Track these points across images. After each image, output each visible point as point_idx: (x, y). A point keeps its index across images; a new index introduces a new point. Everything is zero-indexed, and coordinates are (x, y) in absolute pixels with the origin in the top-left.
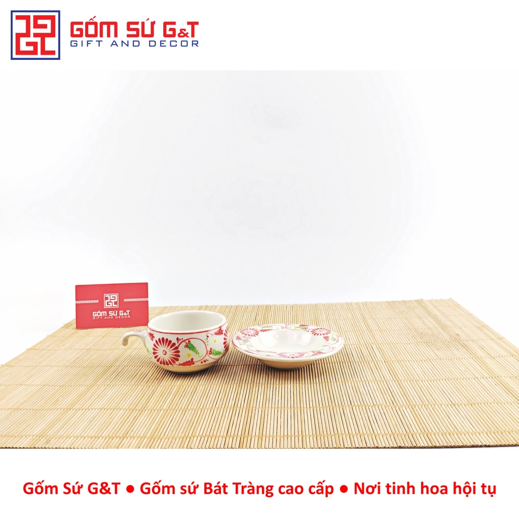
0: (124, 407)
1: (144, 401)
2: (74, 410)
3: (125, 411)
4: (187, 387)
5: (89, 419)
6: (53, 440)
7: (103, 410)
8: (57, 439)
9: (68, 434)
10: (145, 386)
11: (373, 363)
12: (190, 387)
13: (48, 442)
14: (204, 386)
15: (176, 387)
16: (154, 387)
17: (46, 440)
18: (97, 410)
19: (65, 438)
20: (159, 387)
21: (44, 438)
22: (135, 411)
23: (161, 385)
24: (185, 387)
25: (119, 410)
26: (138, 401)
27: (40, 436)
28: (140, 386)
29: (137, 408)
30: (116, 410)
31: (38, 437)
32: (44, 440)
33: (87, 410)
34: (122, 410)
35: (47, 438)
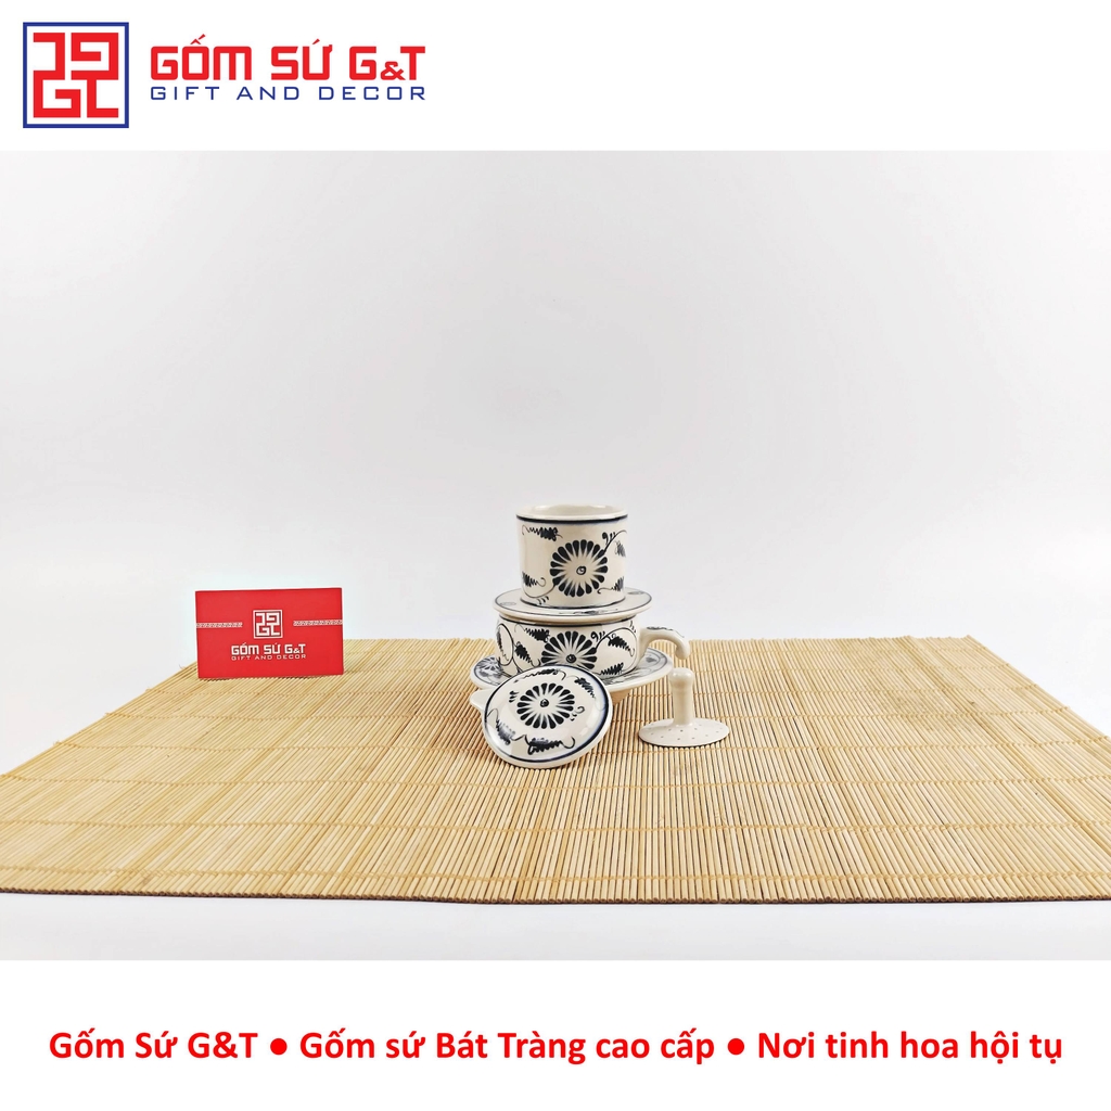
0: (295, 821)
1: (332, 809)
2: (198, 827)
3: (296, 826)
4: (420, 787)
5: (226, 842)
6: (156, 878)
7: (253, 826)
8: (164, 876)
9: (186, 868)
10: (338, 783)
11: (793, 751)
12: (425, 787)
13: (146, 881)
14: (453, 787)
15: (398, 785)
16: (354, 784)
17: (142, 879)
18: (241, 826)
19: (178, 875)
20: (365, 784)
21: (139, 875)
22: (315, 826)
23: (368, 780)
24: (414, 786)
25: (284, 826)
26: (322, 810)
27: (132, 872)
28: (327, 783)
29: (319, 821)
30: (278, 825)
31: (127, 873)
32: (138, 878)
33: (223, 827)
34: (290, 825)
35: (145, 875)
